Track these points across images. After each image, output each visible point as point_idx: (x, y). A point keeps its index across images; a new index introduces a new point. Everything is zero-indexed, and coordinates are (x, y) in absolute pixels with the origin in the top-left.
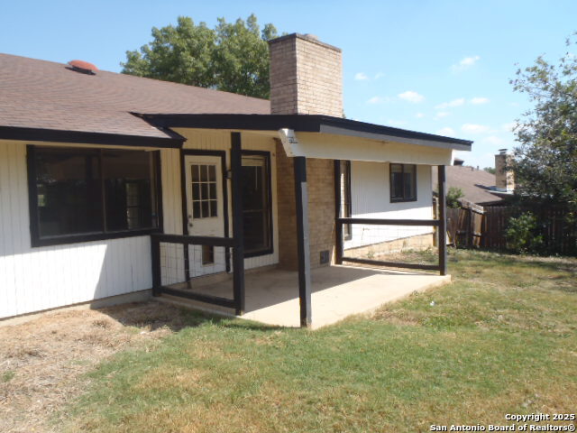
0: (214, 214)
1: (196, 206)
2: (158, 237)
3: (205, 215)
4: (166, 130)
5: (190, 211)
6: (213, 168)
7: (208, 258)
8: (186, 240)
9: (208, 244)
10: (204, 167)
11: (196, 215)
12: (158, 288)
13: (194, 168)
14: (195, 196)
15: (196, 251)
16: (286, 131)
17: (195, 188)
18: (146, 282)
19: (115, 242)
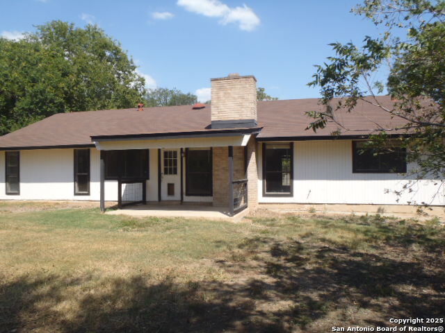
0: (176, 173)
1: (165, 169)
3: (171, 173)
5: (163, 171)
6: (176, 152)
10: (171, 152)
11: (166, 173)
13: (166, 152)
17: (166, 161)
18: (141, 199)
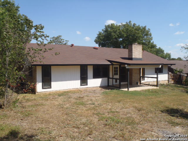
0: (117, 75)
1: (115, 73)
2: (109, 78)
3: (116, 75)
4: (111, 63)
5: (114, 74)
6: (117, 67)
7: (116, 82)
8: (113, 78)
9: (116, 79)
10: (116, 67)
11: (115, 75)
12: (108, 86)
13: (114, 67)
14: (114, 72)
15: (114, 80)
16: (126, 65)
17: (114, 70)
19: (103, 78)
